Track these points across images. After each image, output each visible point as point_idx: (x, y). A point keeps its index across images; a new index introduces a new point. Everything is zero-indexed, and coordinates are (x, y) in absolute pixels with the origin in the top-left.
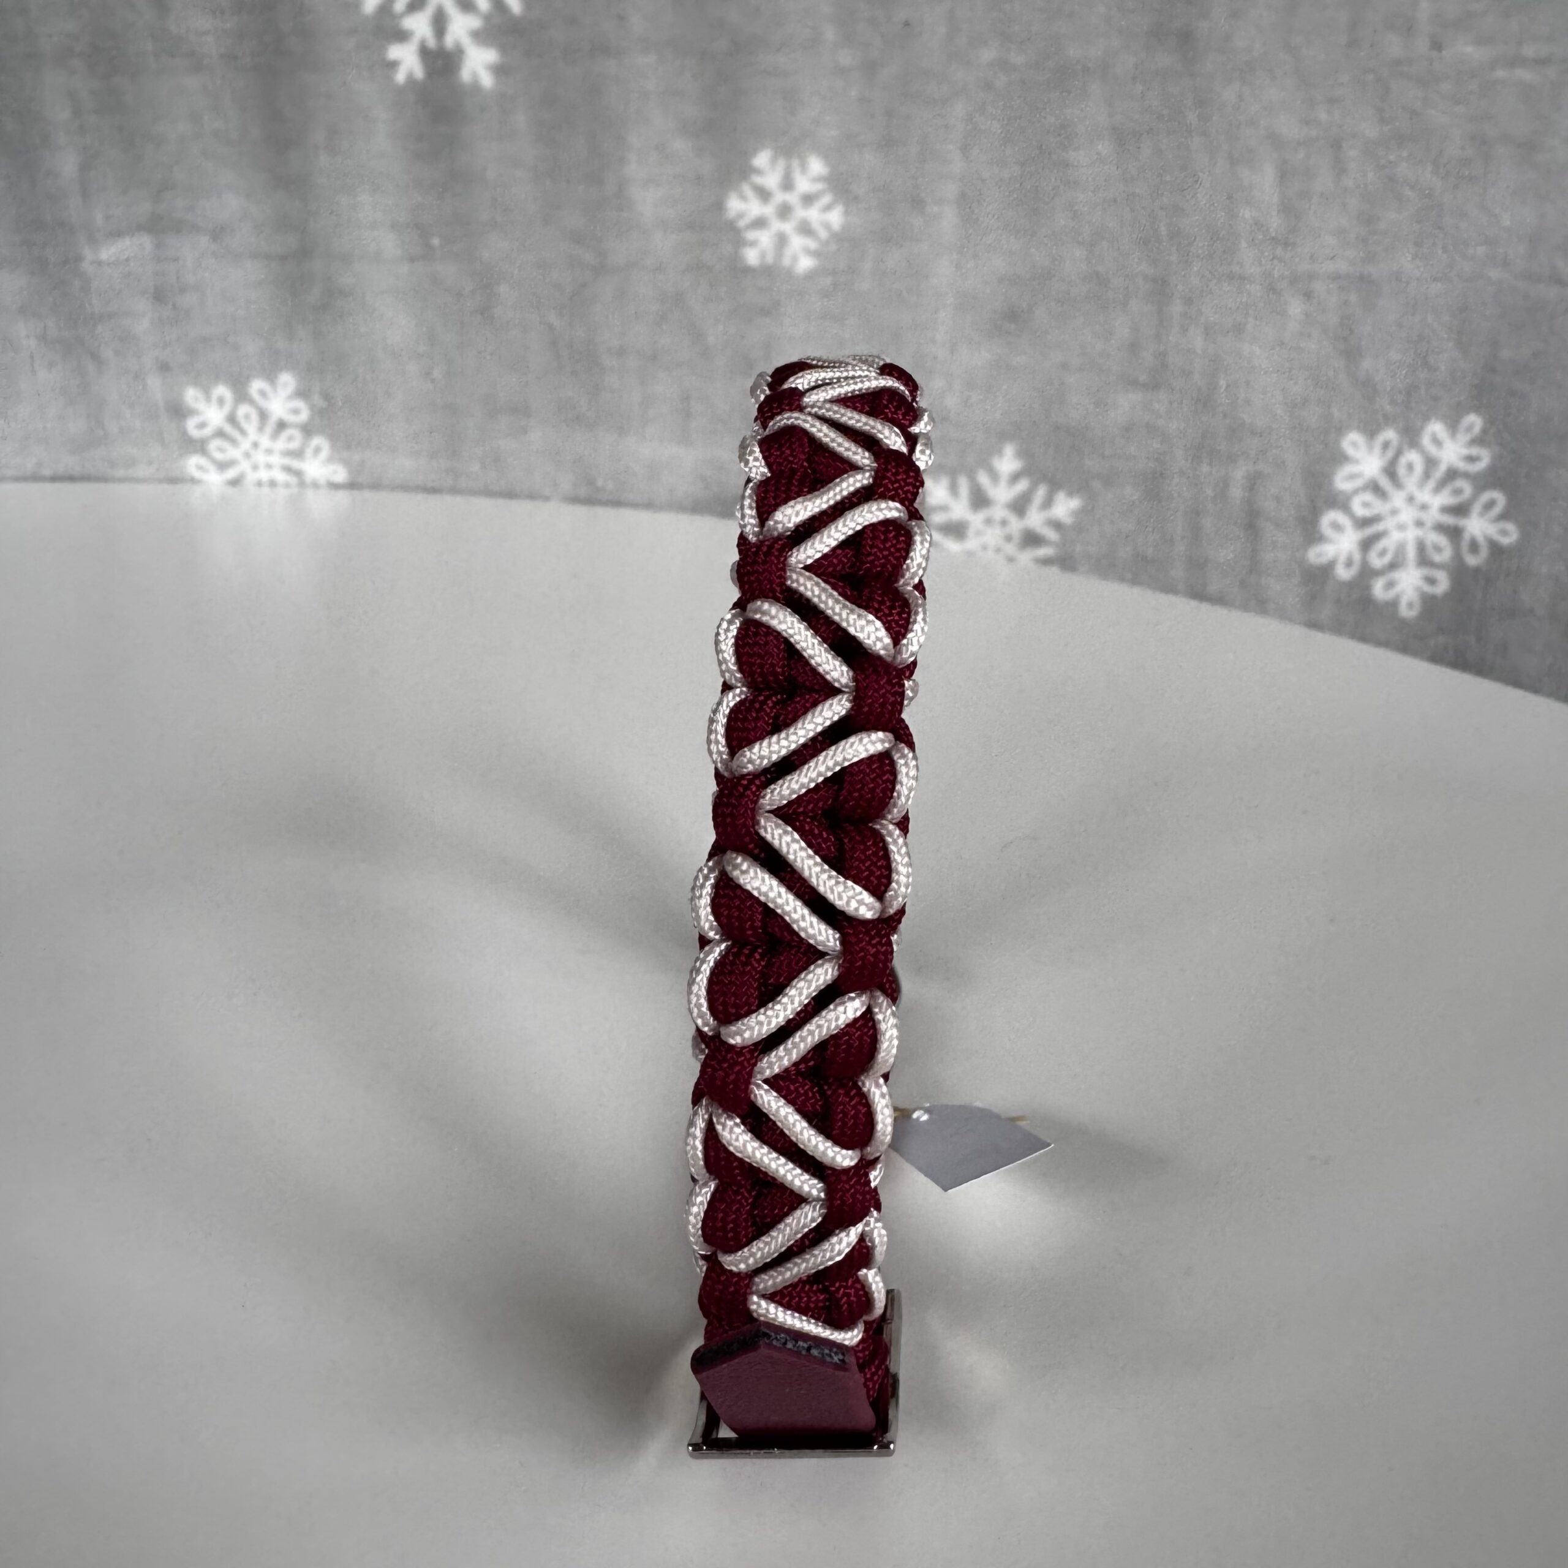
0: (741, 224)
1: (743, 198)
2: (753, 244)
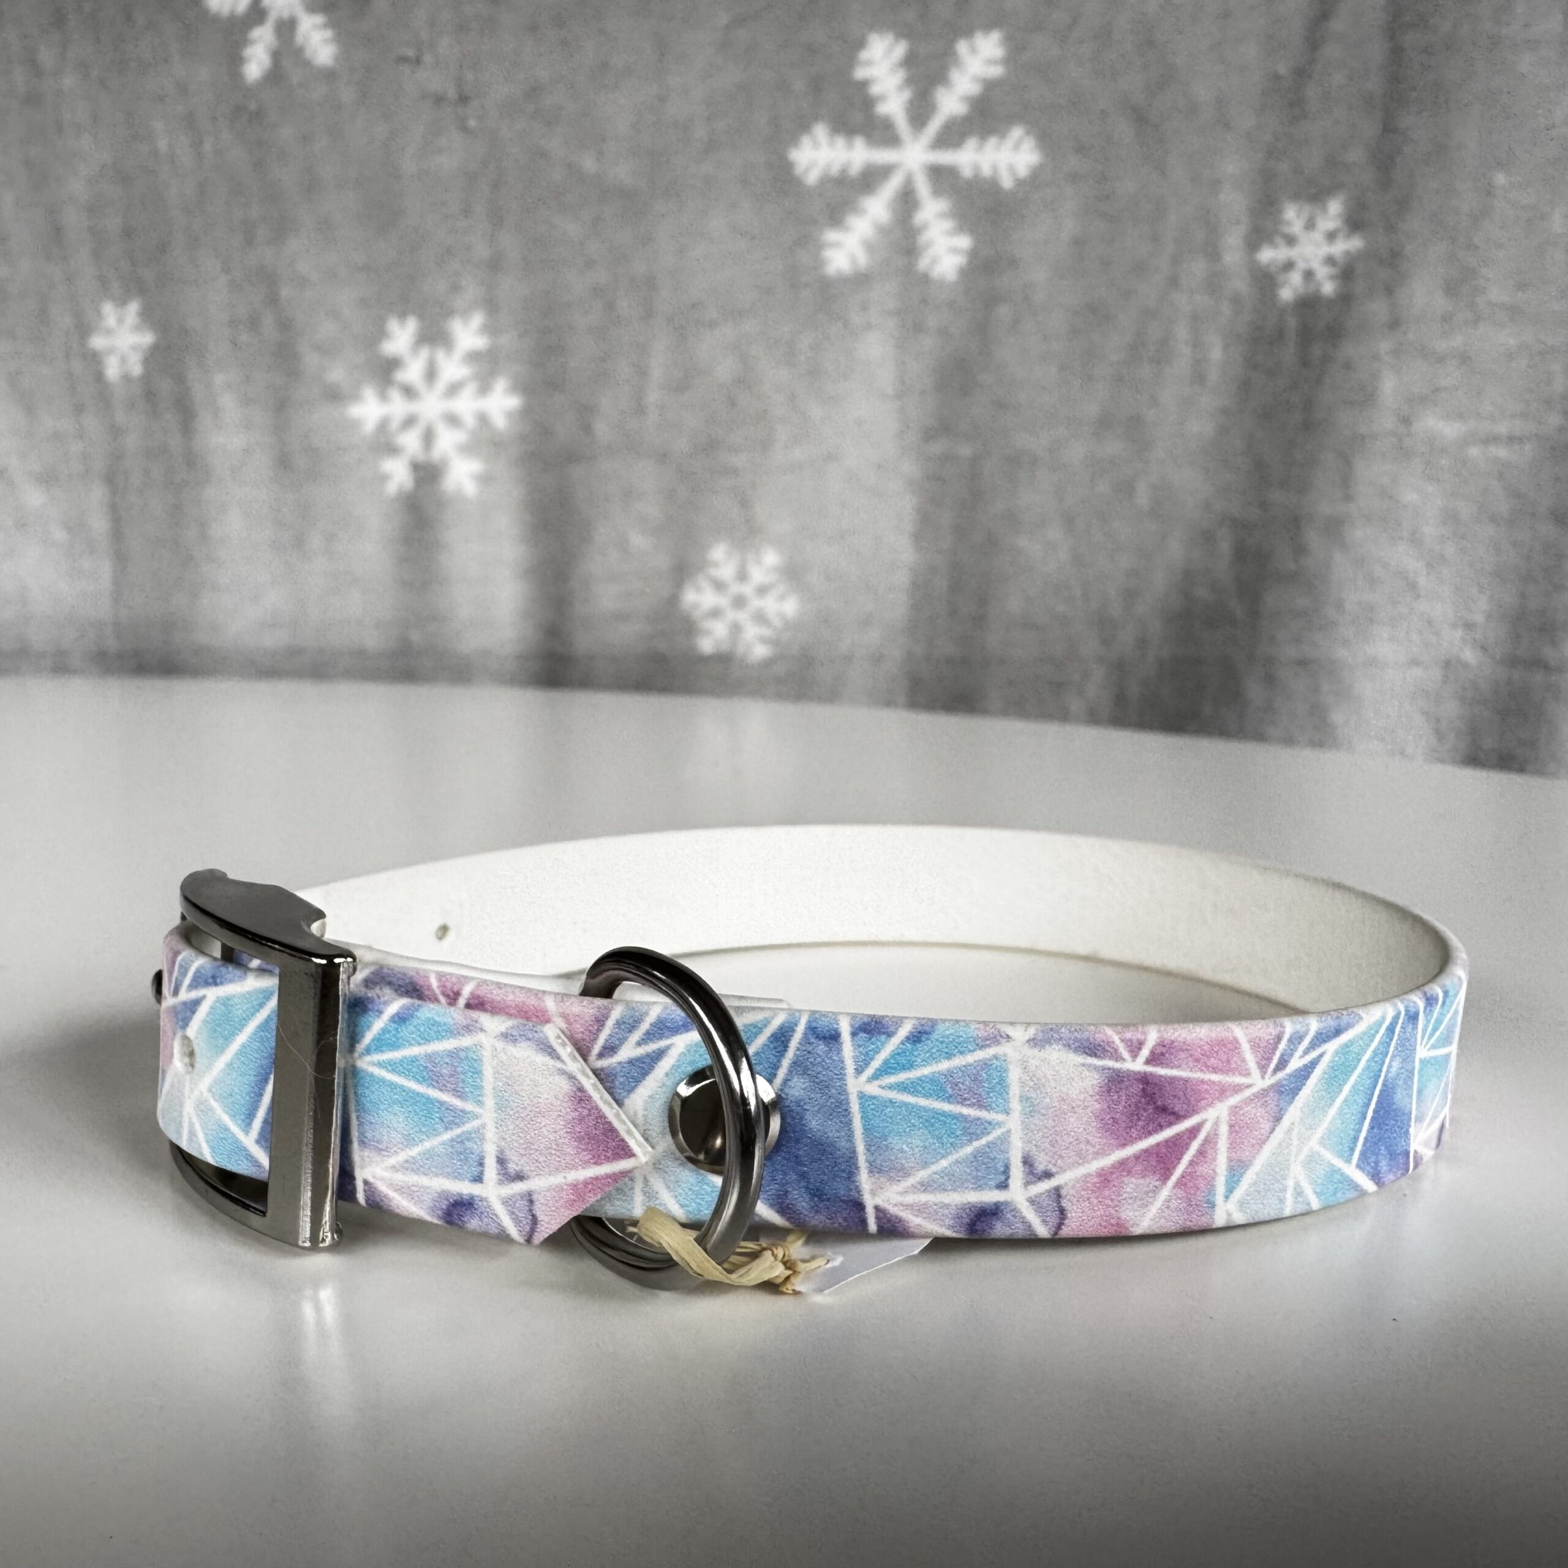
0: (697, 614)
1: (698, 590)
2: (708, 633)
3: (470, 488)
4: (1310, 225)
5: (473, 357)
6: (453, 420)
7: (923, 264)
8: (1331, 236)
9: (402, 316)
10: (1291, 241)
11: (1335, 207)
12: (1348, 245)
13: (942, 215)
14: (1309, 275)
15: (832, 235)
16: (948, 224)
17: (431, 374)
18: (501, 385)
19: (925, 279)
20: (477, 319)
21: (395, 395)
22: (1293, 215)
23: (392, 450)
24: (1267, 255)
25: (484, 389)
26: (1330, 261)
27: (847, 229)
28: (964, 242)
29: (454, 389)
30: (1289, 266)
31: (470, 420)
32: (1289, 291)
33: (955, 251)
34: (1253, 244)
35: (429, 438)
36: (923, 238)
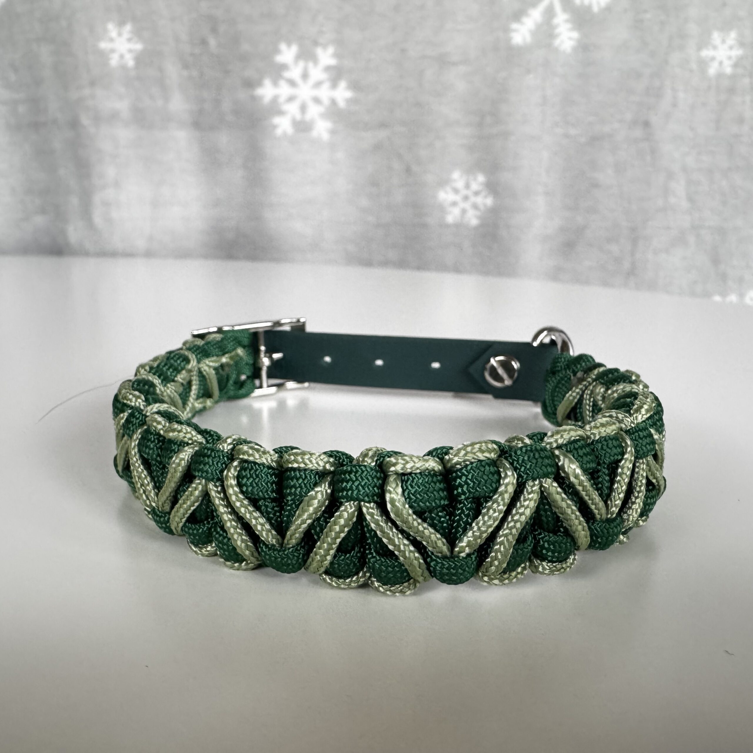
3: (325, 136)
4: (723, 41)
5: (328, 69)
6: (317, 100)
7: (557, 42)
8: (731, 48)
9: (289, 44)
10: (715, 48)
11: (733, 35)
12: (737, 52)
13: (567, 21)
14: (721, 63)
15: (514, 26)
16: (569, 26)
17: (305, 76)
18: (343, 84)
19: (556, 50)
20: (331, 50)
21: (283, 83)
22: (716, 37)
23: (281, 113)
24: (706, 53)
25: (334, 85)
26: (730, 58)
27: (522, 23)
28: (575, 35)
29: (318, 84)
30: (713, 59)
31: (326, 101)
32: (712, 71)
33: (570, 39)
34: (699, 48)
35: (303, 108)
36: (557, 31)
